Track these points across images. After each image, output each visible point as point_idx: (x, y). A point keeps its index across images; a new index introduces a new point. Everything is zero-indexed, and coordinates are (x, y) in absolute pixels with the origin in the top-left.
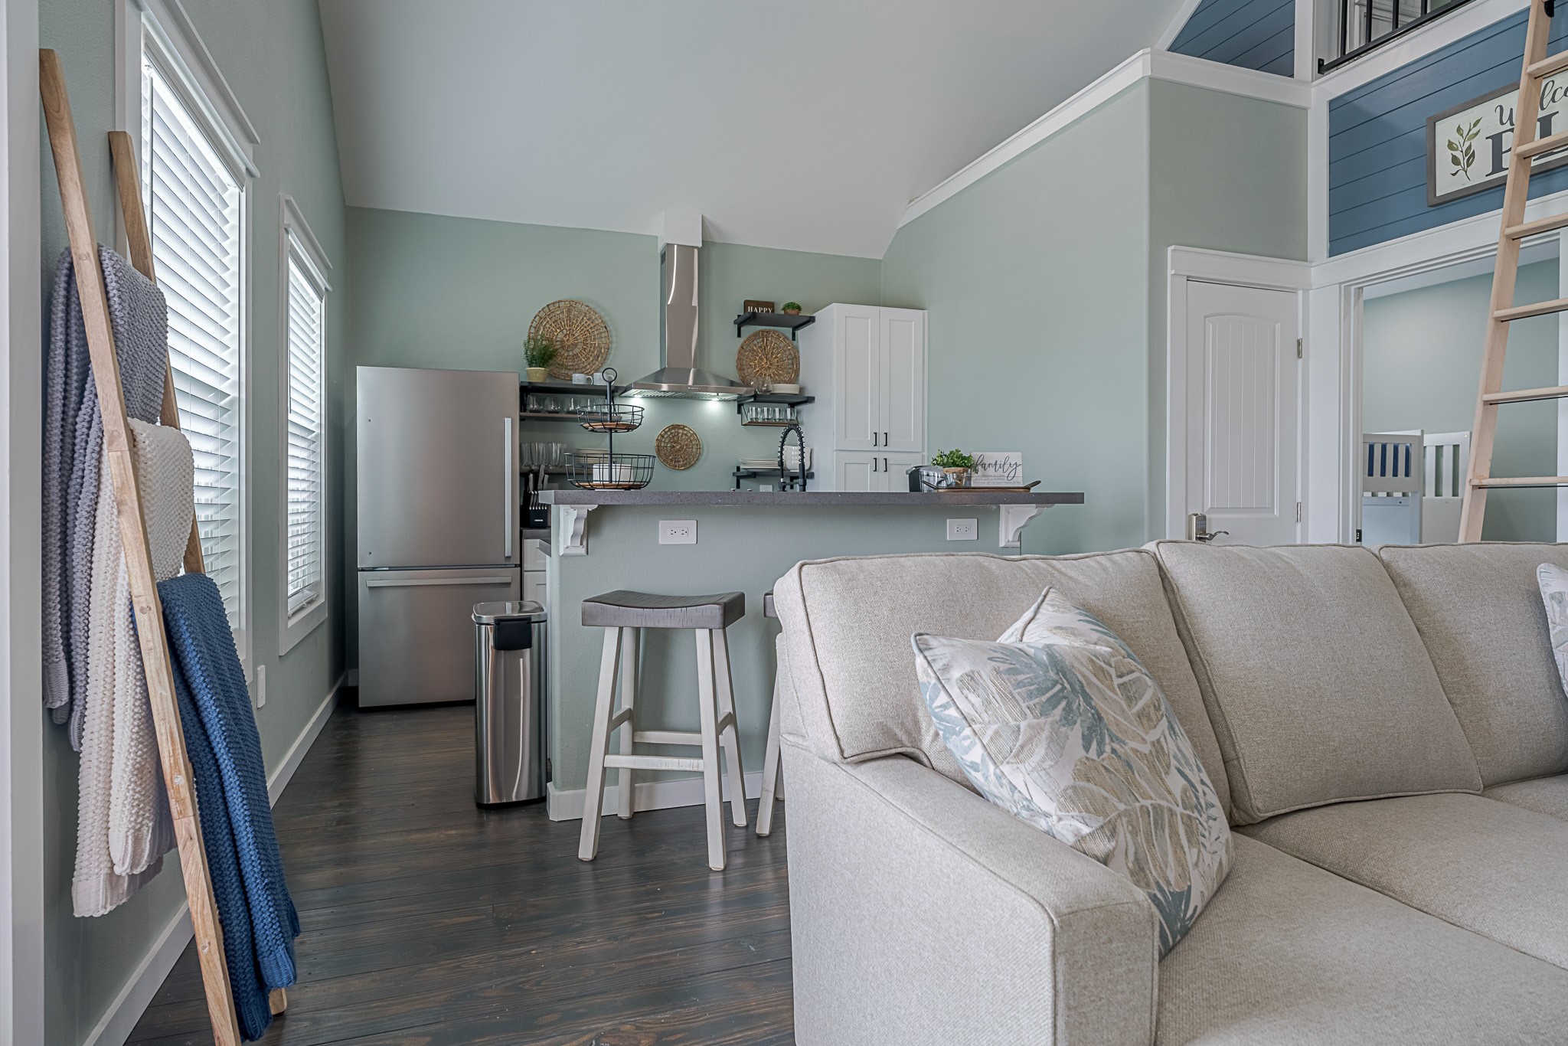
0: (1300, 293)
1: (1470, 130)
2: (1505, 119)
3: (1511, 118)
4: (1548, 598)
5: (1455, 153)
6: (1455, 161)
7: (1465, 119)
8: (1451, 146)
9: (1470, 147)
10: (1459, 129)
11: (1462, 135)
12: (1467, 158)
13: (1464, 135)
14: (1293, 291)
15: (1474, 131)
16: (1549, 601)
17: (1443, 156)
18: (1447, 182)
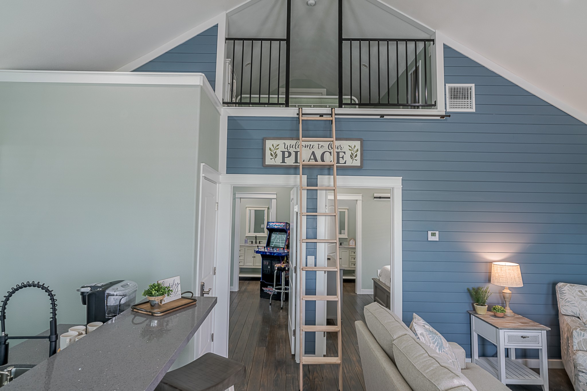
0: (218, 184)
1: (276, 147)
2: (286, 148)
3: (287, 148)
4: (419, 335)
5: (271, 152)
6: (271, 154)
7: (275, 142)
8: (270, 149)
9: (276, 152)
10: (273, 145)
11: (274, 147)
12: (275, 155)
13: (275, 148)
14: (215, 183)
15: (277, 147)
16: (420, 336)
17: (268, 153)
18: (269, 161)
